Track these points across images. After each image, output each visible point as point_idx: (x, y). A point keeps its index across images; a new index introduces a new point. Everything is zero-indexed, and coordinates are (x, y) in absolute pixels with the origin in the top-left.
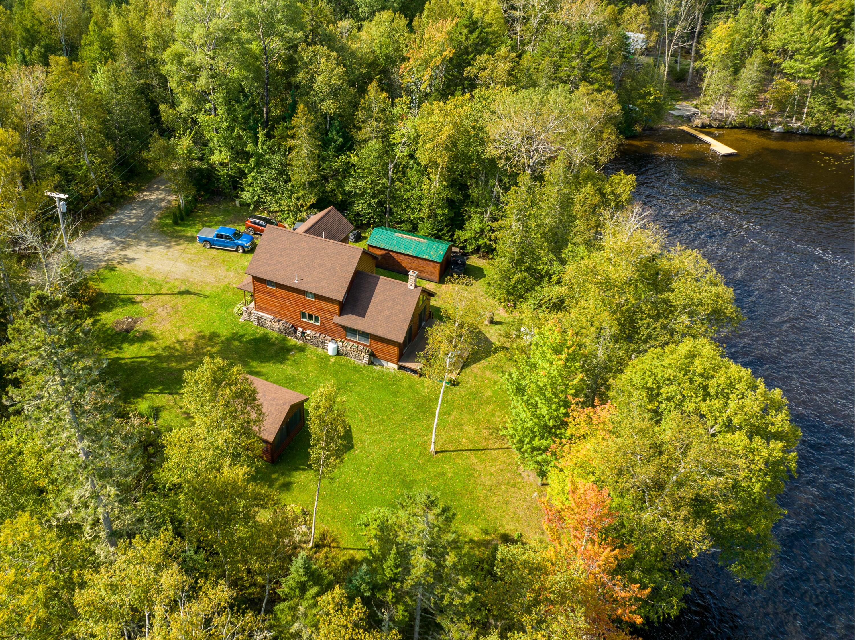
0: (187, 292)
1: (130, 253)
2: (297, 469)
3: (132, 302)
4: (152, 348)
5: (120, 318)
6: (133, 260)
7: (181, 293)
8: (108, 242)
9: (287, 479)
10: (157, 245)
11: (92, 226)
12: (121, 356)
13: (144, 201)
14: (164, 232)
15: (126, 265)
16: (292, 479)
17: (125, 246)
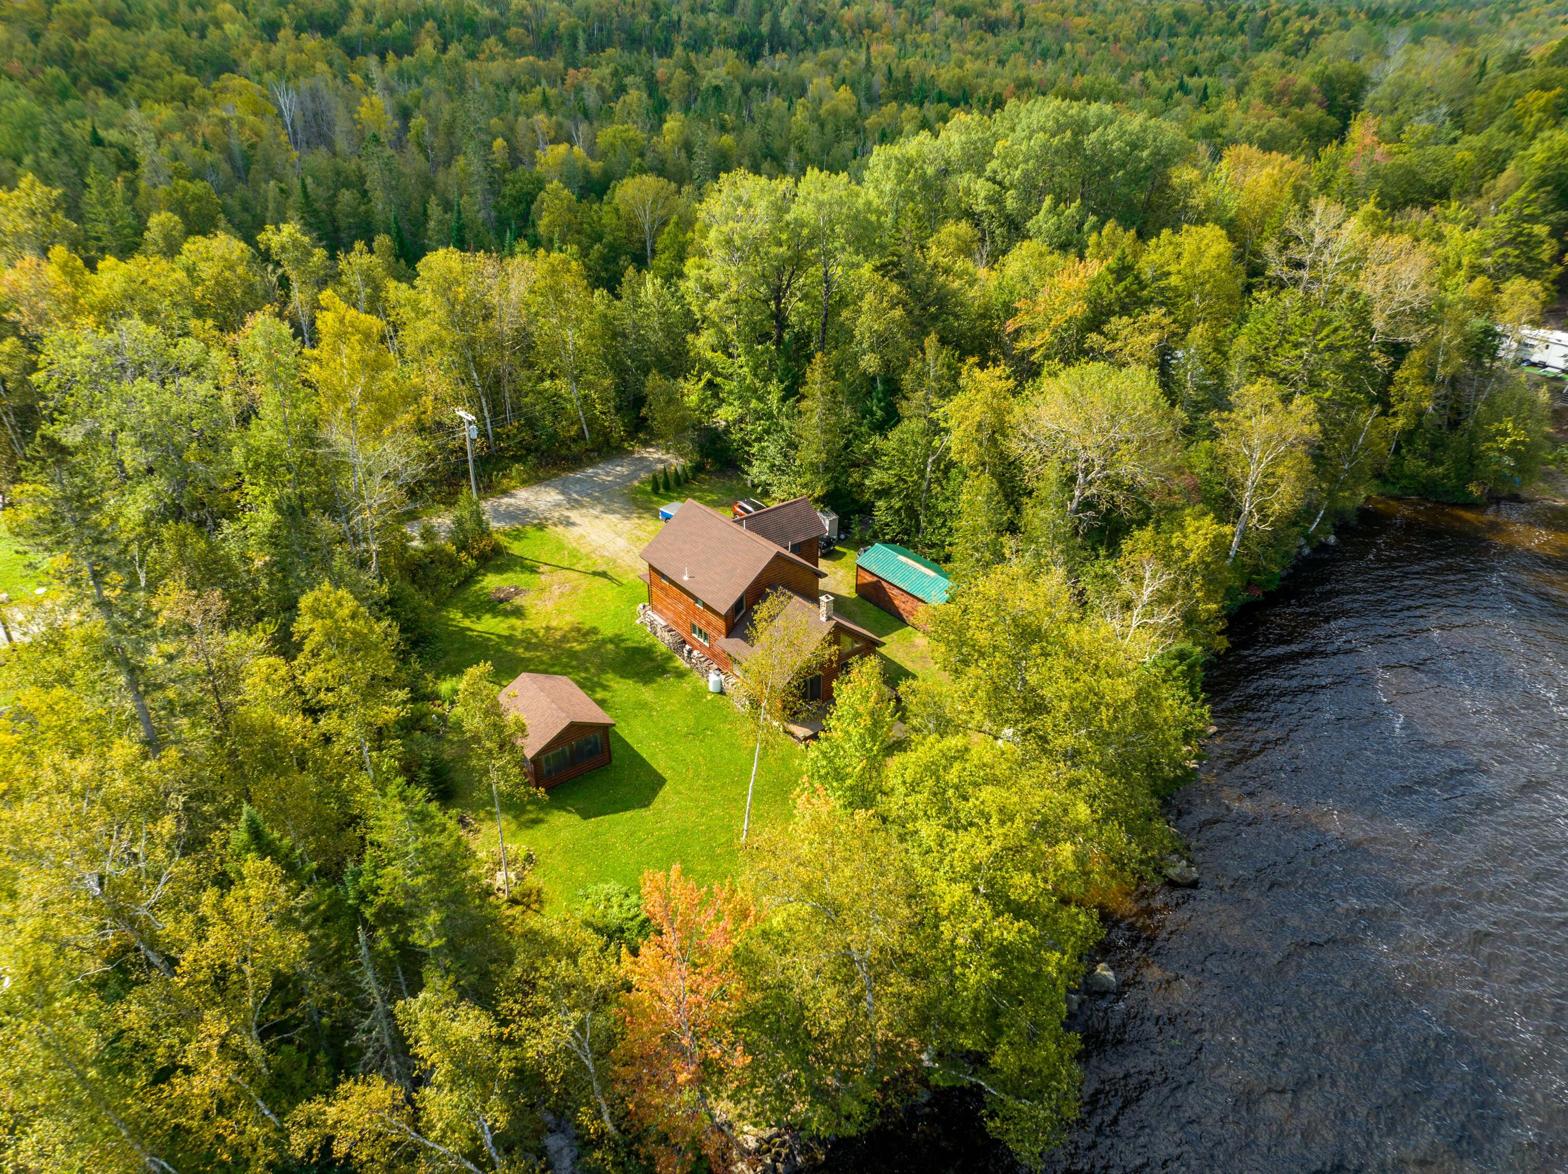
0: (604, 575)
1: (574, 515)
2: (561, 808)
3: (533, 570)
4: (512, 628)
5: (505, 585)
6: (573, 524)
7: (595, 574)
8: (561, 497)
9: (541, 815)
10: (614, 512)
11: (556, 475)
12: (473, 626)
13: (642, 459)
14: (634, 499)
15: (560, 529)
16: (549, 818)
17: (576, 504)
